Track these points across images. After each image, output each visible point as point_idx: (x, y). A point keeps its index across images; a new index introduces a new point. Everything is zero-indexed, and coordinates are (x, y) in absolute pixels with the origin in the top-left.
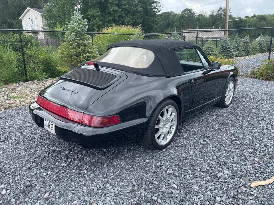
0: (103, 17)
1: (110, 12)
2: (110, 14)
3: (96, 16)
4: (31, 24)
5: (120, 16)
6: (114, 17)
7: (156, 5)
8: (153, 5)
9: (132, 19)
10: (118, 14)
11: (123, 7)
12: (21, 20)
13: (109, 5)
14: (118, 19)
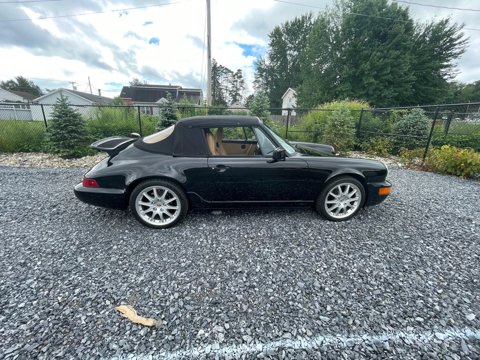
0: (352, 91)
1: (364, 86)
2: (364, 88)
3: (345, 91)
4: (289, 102)
5: (376, 89)
6: (368, 90)
7: (449, 70)
8: (443, 70)
9: (395, 92)
10: (374, 87)
11: (383, 78)
12: (283, 99)
13: (364, 78)
14: (372, 93)
